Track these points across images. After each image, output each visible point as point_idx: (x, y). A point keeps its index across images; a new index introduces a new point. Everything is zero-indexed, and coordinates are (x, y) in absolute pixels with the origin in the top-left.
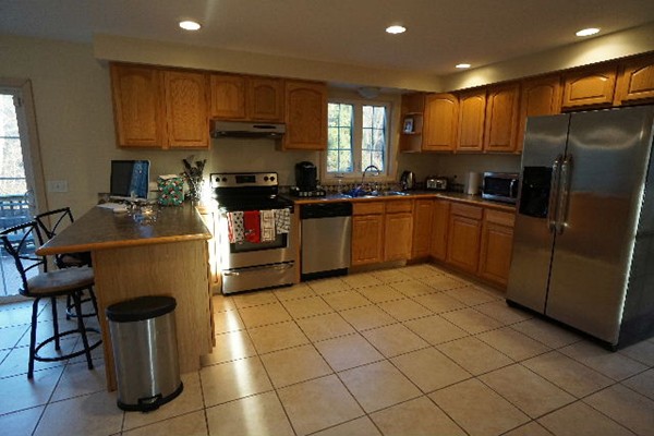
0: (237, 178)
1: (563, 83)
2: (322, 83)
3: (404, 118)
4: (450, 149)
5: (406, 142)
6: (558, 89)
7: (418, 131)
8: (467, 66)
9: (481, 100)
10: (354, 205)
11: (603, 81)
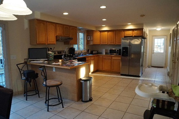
0: (58, 52)
1: (124, 31)
2: (76, 27)
3: (87, 36)
4: (99, 44)
5: (88, 42)
6: (123, 32)
7: (92, 39)
8: (105, 26)
9: (106, 33)
10: (87, 58)
11: (131, 32)
